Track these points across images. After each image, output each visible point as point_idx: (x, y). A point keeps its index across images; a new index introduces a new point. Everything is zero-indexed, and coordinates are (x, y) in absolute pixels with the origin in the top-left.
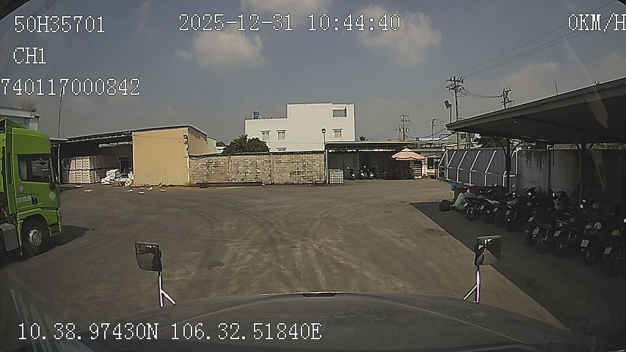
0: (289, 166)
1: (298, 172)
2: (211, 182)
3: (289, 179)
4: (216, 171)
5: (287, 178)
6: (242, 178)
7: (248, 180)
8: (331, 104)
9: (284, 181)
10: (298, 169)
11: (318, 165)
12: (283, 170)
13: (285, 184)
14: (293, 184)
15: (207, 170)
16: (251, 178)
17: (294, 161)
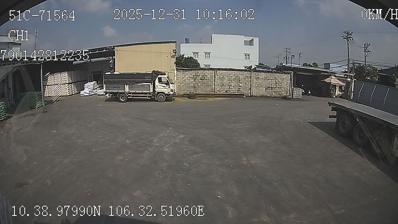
0: (265, 82)
1: (271, 87)
2: (197, 93)
3: (264, 93)
4: (202, 84)
5: (262, 91)
6: (226, 90)
7: (232, 92)
8: (243, 36)
9: (260, 94)
10: (271, 85)
11: (286, 83)
12: (260, 85)
13: (261, 97)
14: (267, 97)
15: (194, 82)
16: (234, 91)
17: (269, 78)
